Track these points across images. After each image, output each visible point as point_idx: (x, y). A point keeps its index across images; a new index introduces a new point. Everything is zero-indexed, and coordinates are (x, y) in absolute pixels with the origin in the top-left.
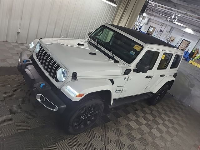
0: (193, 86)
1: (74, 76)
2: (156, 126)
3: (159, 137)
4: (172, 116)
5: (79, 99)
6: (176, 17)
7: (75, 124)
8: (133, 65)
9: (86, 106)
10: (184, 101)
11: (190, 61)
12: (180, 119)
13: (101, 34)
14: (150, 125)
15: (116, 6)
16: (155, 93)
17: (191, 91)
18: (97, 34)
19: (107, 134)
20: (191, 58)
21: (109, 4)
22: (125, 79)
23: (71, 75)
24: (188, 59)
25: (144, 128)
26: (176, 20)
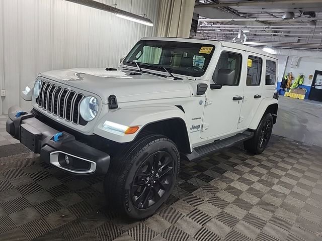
0: (306, 121)
1: (113, 103)
2: (276, 181)
3: (289, 194)
4: (296, 162)
5: (131, 138)
6: (244, 35)
7: (136, 198)
8: (207, 78)
9: (147, 154)
10: (303, 141)
11: (286, 93)
12: (310, 163)
13: (140, 57)
14: (267, 182)
15: (152, 25)
16: (255, 128)
17: (307, 128)
18: (134, 57)
19: (198, 208)
20: (286, 89)
21: (141, 24)
22: (201, 103)
23: (107, 102)
24: (282, 92)
25: (258, 186)
26: (245, 39)
